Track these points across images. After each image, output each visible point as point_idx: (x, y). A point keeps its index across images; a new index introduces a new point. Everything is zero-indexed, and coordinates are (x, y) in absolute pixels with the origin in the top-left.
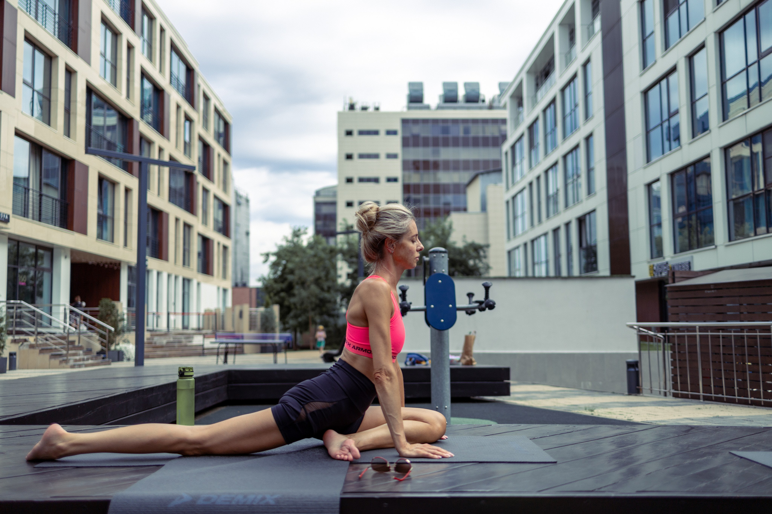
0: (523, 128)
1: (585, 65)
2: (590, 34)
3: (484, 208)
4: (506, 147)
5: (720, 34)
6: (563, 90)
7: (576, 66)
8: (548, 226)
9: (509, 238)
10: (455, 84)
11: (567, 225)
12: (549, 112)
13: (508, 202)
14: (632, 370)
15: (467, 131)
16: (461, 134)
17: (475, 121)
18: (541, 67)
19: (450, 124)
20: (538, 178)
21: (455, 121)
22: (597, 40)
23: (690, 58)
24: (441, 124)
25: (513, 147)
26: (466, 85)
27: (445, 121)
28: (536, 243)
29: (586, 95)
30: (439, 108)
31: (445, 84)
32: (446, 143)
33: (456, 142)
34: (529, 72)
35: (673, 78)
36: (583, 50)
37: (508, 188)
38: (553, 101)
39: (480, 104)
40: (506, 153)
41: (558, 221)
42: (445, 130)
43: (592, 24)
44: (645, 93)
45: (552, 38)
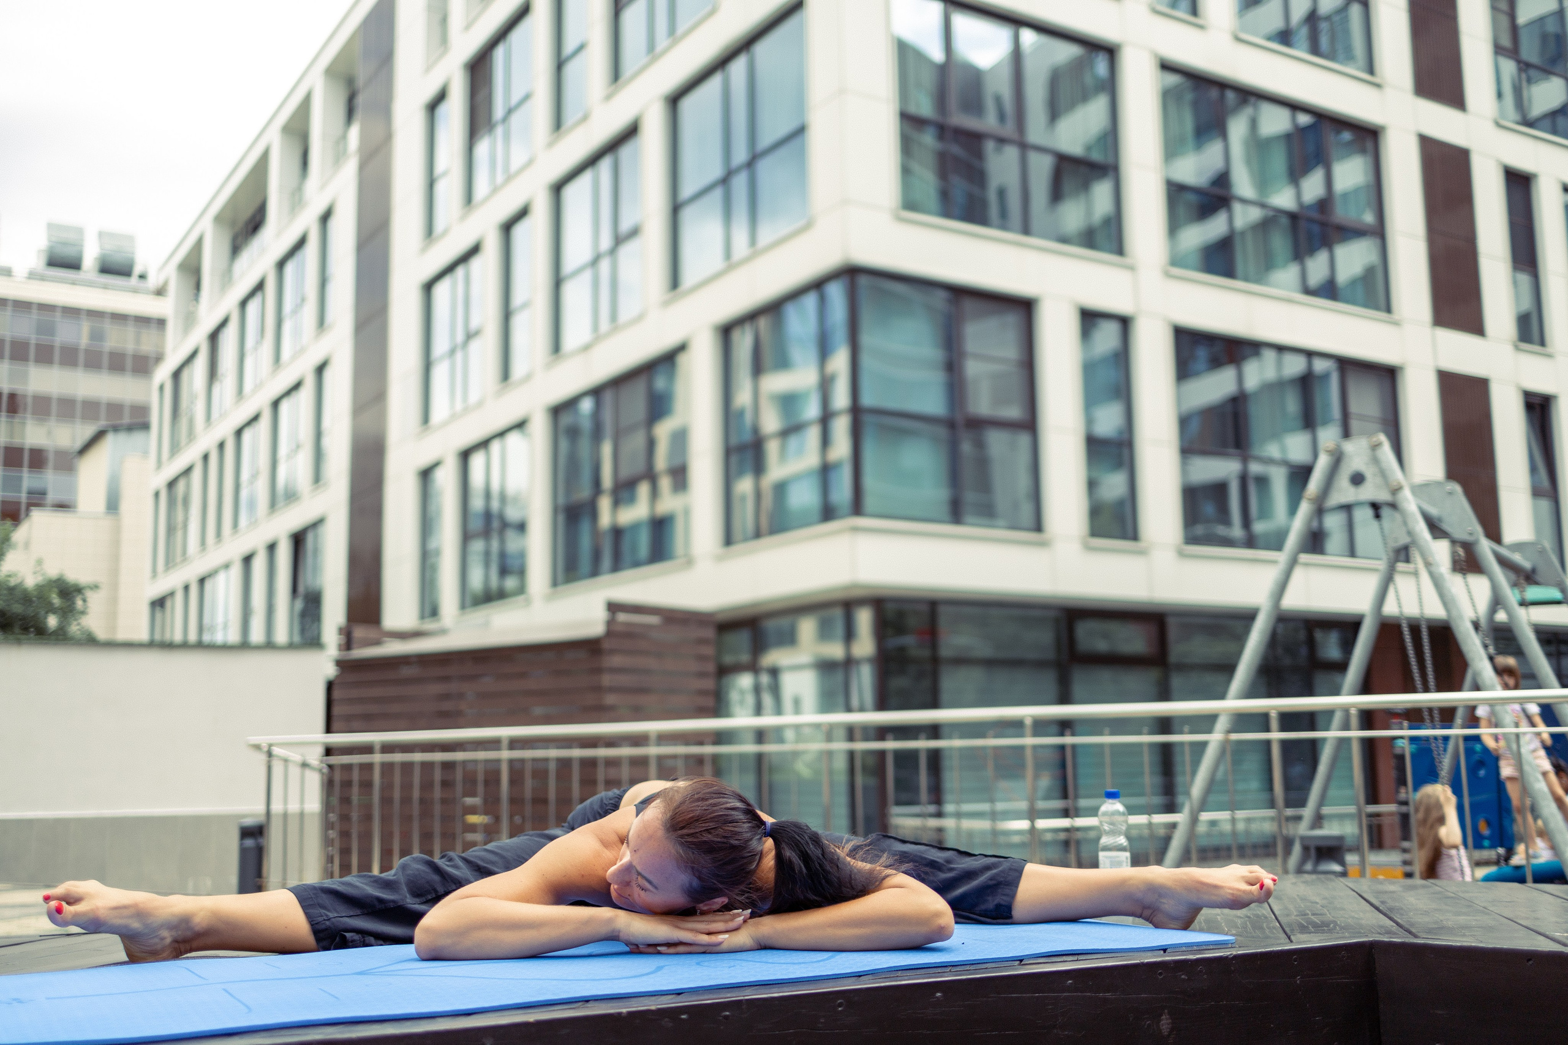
0: (199, 336)
1: (325, 217)
2: (339, 156)
3: (113, 505)
4: (163, 373)
5: (558, 189)
6: (281, 264)
7: (307, 220)
8: (234, 548)
9: (154, 573)
10: (80, 231)
11: (272, 548)
12: (253, 307)
13: (157, 495)
14: (249, 842)
15: (97, 336)
16: (84, 341)
17: (119, 318)
18: (246, 213)
19: (58, 316)
20: (221, 446)
21: (72, 312)
22: (350, 169)
23: (507, 228)
24: (35, 315)
25: (177, 375)
26: (101, 235)
27: (46, 308)
28: (208, 585)
29: (323, 282)
30: (32, 276)
31: (51, 226)
32: (45, 355)
33: (70, 357)
34: (218, 219)
35: (476, 263)
36: (323, 186)
37: (159, 464)
38: (260, 287)
39: (134, 281)
40: (161, 388)
41: (254, 539)
42: (47, 329)
43: (344, 137)
44: (428, 287)
45: (265, 158)
